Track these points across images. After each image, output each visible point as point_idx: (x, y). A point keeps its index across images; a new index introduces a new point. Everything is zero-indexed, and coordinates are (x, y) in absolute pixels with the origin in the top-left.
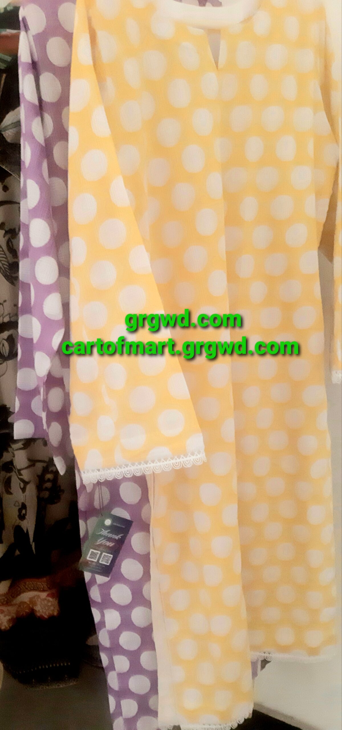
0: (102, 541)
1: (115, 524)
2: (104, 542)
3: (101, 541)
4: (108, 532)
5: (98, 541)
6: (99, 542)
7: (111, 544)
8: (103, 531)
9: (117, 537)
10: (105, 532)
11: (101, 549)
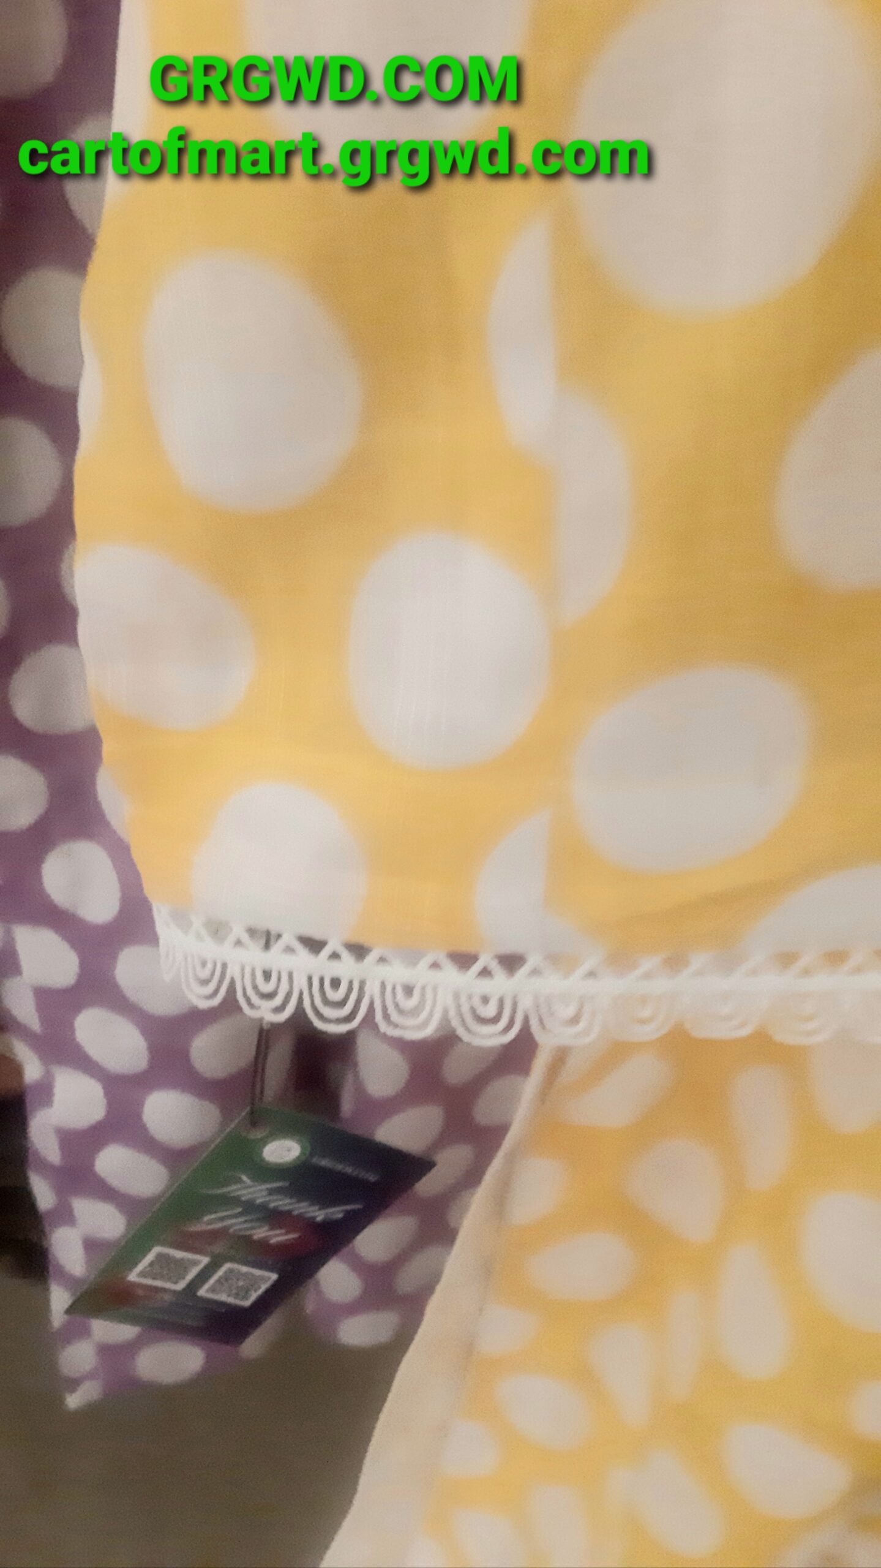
0: (233, 1221)
1: (325, 1163)
2: (240, 1223)
3: (222, 1219)
4: (271, 1192)
5: (206, 1219)
6: (209, 1222)
7: (278, 1237)
8: (244, 1182)
9: (320, 1215)
10: (252, 1190)
11: (218, 1248)
